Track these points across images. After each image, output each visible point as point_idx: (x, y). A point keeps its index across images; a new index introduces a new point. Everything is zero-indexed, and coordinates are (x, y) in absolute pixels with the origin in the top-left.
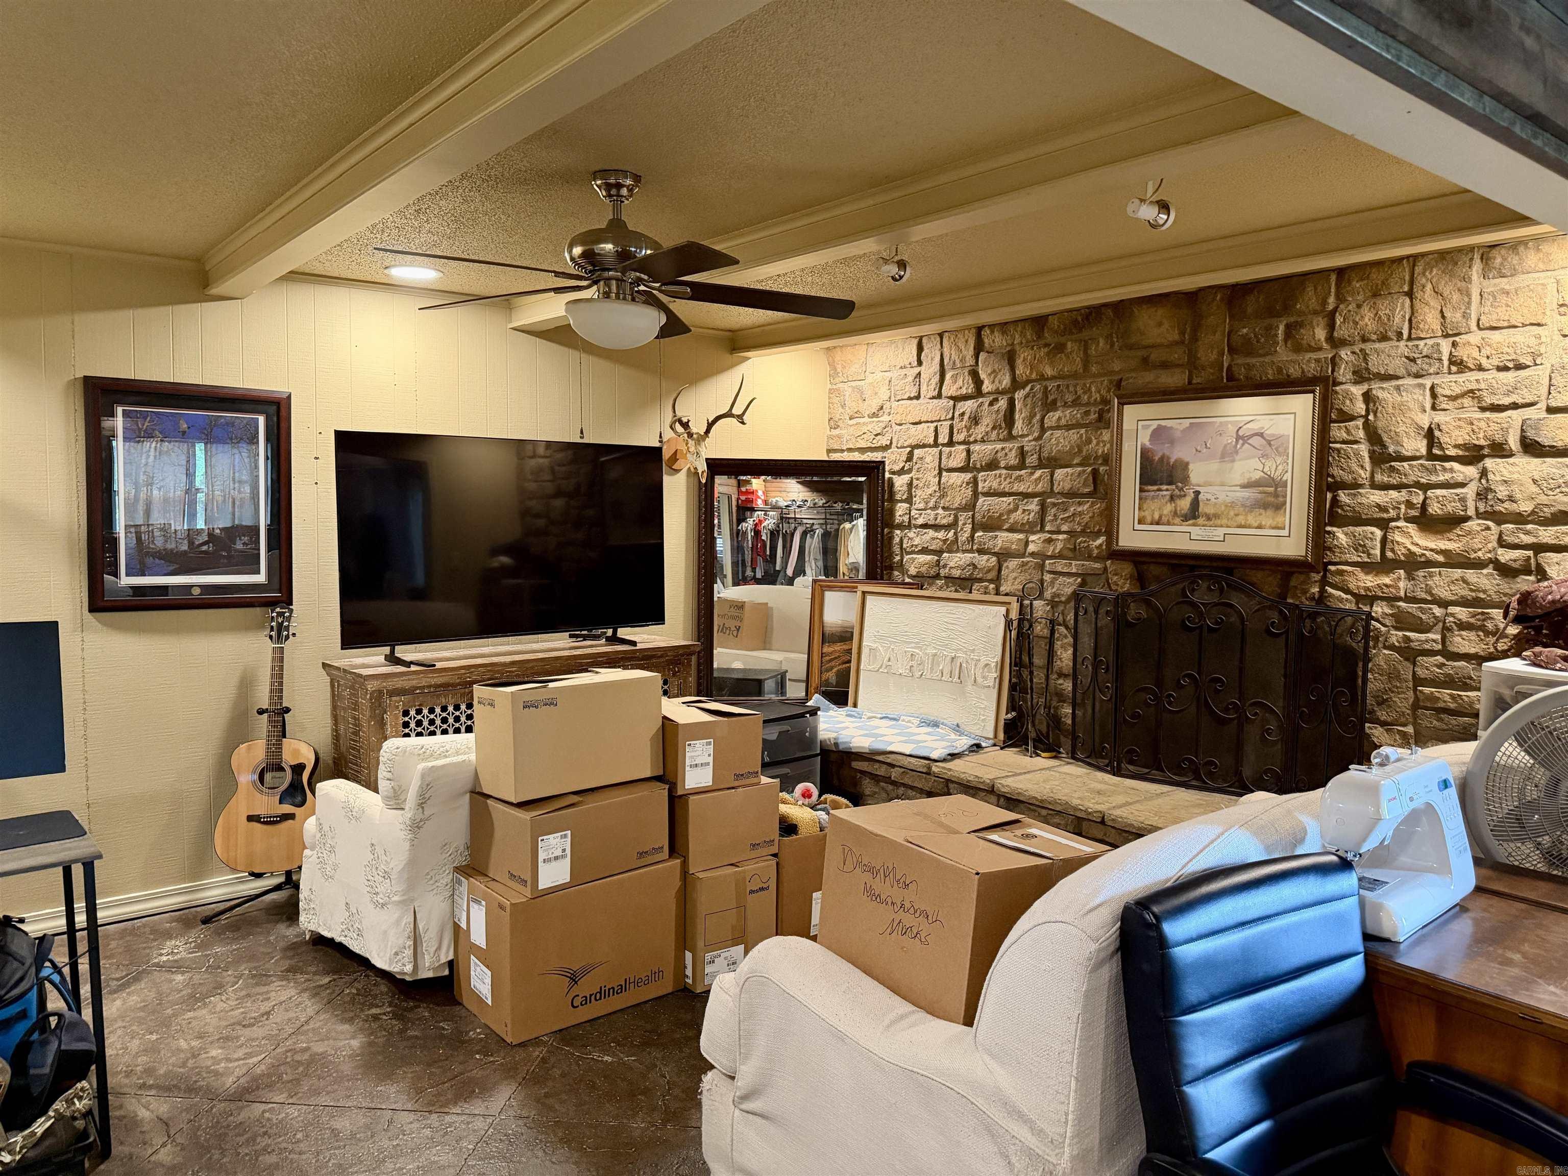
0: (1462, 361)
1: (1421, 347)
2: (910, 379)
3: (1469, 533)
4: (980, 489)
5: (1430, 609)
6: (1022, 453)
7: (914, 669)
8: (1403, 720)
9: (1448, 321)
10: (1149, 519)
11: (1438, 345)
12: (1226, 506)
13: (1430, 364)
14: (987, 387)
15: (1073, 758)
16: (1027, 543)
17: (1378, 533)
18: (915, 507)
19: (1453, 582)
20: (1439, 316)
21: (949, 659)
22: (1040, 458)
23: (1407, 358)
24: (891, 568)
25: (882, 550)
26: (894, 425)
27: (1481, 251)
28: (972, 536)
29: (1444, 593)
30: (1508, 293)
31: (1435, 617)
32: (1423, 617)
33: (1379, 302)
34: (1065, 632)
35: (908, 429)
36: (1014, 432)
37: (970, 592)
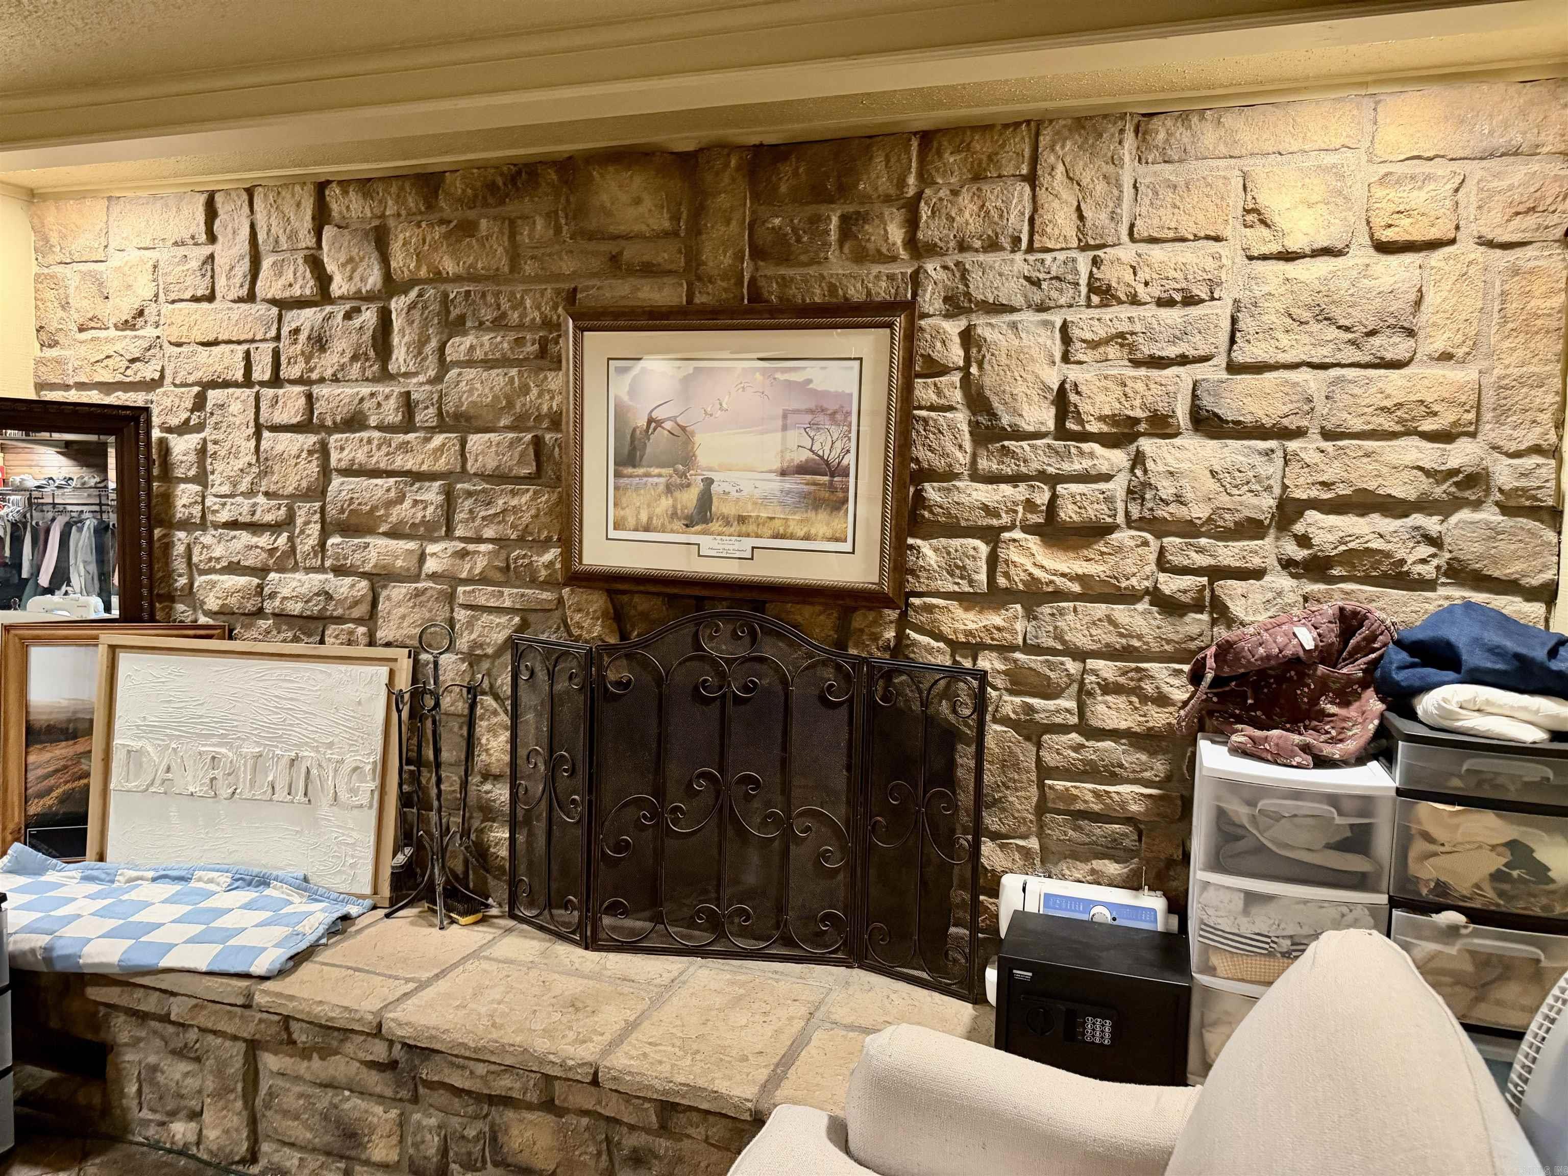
0: (1109, 287)
1: (1048, 263)
2: (195, 264)
3: (1119, 549)
4: (333, 463)
5: (1062, 664)
6: (408, 405)
7: (219, 783)
8: (1023, 829)
9: (1089, 223)
10: (631, 522)
11: (1074, 260)
12: (755, 503)
13: (1061, 291)
14: (338, 287)
15: (512, 916)
16: (422, 558)
17: (984, 549)
18: (214, 491)
19: (1094, 624)
20: (1074, 216)
21: (285, 761)
22: (440, 414)
23: (1027, 279)
24: (170, 598)
25: (150, 567)
26: (166, 345)
27: (1135, 121)
28: (322, 545)
29: (1081, 640)
30: (1175, 187)
31: (1069, 675)
32: (1052, 675)
33: (985, 187)
34: (495, 705)
35: (194, 353)
36: (392, 368)
37: (322, 642)
